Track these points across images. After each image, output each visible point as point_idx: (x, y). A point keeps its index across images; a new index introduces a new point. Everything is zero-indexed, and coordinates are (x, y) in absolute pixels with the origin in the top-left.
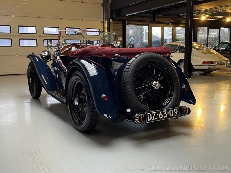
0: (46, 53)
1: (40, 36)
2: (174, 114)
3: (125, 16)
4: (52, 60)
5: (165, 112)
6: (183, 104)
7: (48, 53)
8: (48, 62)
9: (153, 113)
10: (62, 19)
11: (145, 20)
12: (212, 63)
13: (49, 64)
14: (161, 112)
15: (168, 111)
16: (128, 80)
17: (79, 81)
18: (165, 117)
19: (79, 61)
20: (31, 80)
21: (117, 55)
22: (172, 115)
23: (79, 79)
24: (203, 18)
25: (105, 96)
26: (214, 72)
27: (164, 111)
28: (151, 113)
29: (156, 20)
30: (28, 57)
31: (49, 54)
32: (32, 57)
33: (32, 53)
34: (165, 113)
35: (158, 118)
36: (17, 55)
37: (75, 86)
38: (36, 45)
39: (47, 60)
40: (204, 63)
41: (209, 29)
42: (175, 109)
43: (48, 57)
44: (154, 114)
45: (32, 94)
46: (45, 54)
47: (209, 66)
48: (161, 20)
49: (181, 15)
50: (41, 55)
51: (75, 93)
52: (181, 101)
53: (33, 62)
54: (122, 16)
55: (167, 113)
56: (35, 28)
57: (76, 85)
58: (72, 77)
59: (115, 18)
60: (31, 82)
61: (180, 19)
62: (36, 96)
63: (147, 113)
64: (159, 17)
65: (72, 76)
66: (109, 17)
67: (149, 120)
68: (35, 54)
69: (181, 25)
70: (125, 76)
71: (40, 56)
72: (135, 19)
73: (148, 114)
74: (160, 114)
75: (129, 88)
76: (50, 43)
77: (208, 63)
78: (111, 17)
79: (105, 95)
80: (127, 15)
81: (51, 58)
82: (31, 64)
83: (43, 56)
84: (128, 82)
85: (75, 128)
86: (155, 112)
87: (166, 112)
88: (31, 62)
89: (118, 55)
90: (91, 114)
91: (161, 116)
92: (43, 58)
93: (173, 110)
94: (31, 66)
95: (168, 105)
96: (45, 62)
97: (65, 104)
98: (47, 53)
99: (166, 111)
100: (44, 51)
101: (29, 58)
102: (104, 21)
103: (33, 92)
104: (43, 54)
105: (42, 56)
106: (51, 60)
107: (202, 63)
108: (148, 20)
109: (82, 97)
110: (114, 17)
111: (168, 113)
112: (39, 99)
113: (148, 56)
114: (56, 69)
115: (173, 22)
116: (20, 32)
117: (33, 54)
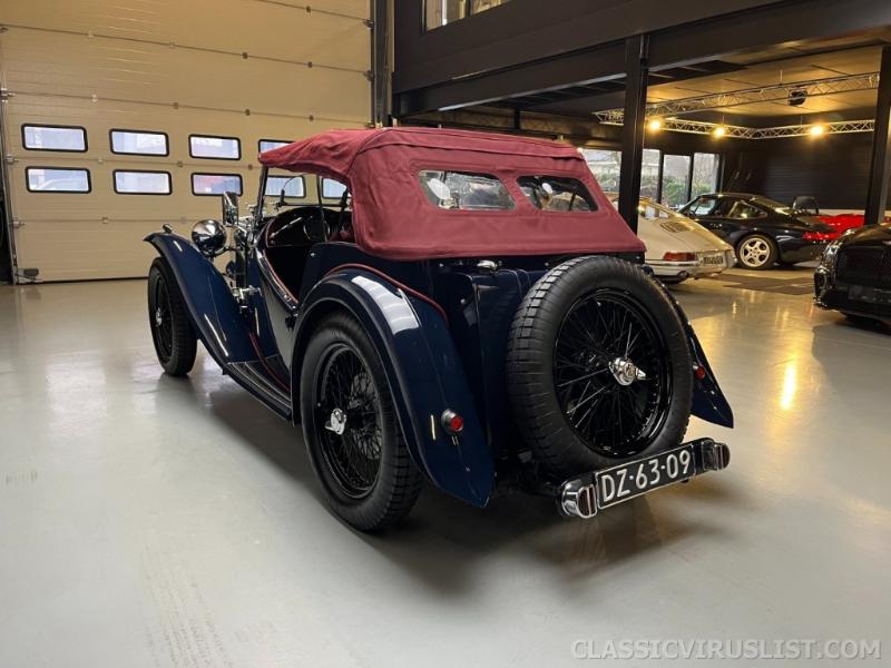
0: (209, 227)
1: (180, 164)
2: (681, 467)
3: (435, 111)
4: (231, 249)
5: (653, 465)
6: (697, 428)
7: (217, 229)
8: (216, 255)
9: (619, 473)
10: (248, 113)
11: (493, 124)
12: (690, 257)
13: (222, 262)
14: (642, 465)
15: (662, 461)
16: (535, 360)
17: (347, 348)
18: (653, 483)
19: (348, 279)
20: (162, 317)
21: (486, 263)
22: (672, 473)
23: (344, 342)
24: (655, 125)
25: (453, 415)
26: (690, 281)
27: (651, 462)
28: (613, 473)
29: (523, 127)
30: (149, 239)
31: (221, 232)
32: (162, 240)
33: (164, 227)
34: (654, 470)
35: (635, 490)
36: (107, 218)
37: (330, 363)
38: (167, 191)
39: (214, 250)
40: (668, 256)
41: (666, 156)
42: (681, 450)
43: (217, 242)
44: (621, 476)
45: (163, 360)
46: (207, 230)
47: (681, 265)
48: (535, 126)
49: (597, 113)
50: (194, 233)
51: (328, 386)
52: (693, 419)
53: (169, 259)
54: (430, 112)
55: (659, 469)
56: (163, 136)
57: (333, 358)
58: (318, 332)
59: (405, 115)
60: (159, 320)
61: (587, 125)
62: (179, 369)
63: (600, 476)
64: (530, 118)
65: (322, 330)
66: (390, 113)
67: (607, 499)
68: (175, 232)
69: (591, 143)
70: (524, 343)
71: (188, 238)
72: (464, 122)
73: (604, 477)
74: (640, 474)
75: (540, 388)
76: (231, 204)
77: (679, 256)
78: (396, 112)
79: (452, 411)
80: (442, 109)
81: (227, 244)
82: (160, 263)
83: (202, 239)
84: (536, 368)
85: (327, 508)
86: (625, 470)
87: (656, 467)
88: (159, 255)
89: (493, 264)
90: (398, 477)
91: (642, 481)
92: (200, 245)
93: (677, 454)
94: (160, 270)
95: (659, 437)
96: (207, 256)
97: (289, 418)
98: (212, 230)
99: (656, 461)
100: (204, 223)
101: (154, 244)
102: (373, 123)
103: (170, 355)
104: (199, 230)
105: (195, 236)
106: (225, 250)
107: (661, 258)
108: (499, 125)
109: (354, 404)
110: (403, 111)
111: (663, 467)
112: (187, 377)
113: (595, 269)
114: (250, 289)
115: (568, 132)
116: (115, 150)
117: (167, 230)
